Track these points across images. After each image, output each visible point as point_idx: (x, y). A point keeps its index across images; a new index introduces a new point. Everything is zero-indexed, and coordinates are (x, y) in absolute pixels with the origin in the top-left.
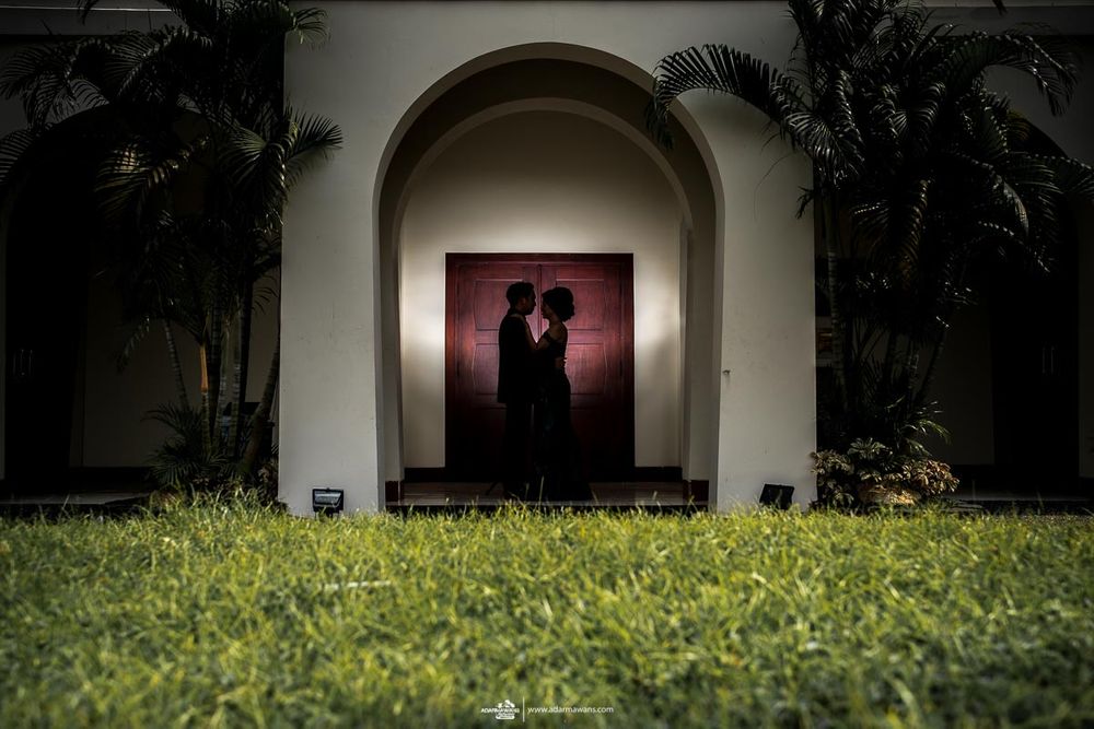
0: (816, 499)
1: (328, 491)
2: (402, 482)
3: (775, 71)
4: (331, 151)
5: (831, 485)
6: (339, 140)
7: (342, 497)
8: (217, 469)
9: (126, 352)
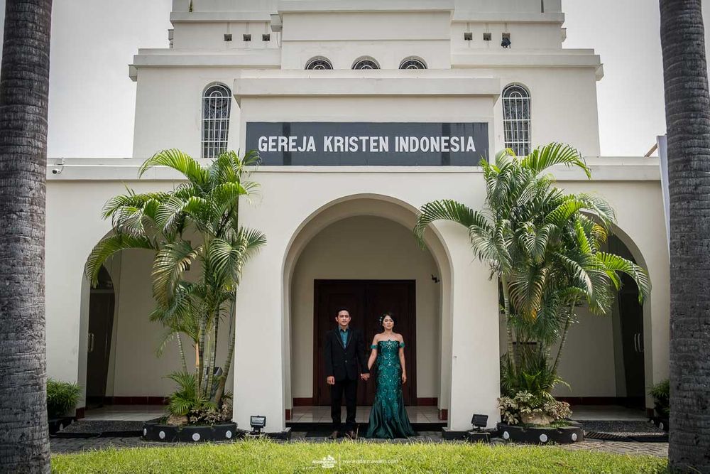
0: (500, 421)
1: (258, 417)
2: (292, 409)
3: (476, 212)
4: (260, 247)
5: (507, 414)
6: (264, 242)
7: (265, 420)
8: (202, 405)
9: (162, 349)
